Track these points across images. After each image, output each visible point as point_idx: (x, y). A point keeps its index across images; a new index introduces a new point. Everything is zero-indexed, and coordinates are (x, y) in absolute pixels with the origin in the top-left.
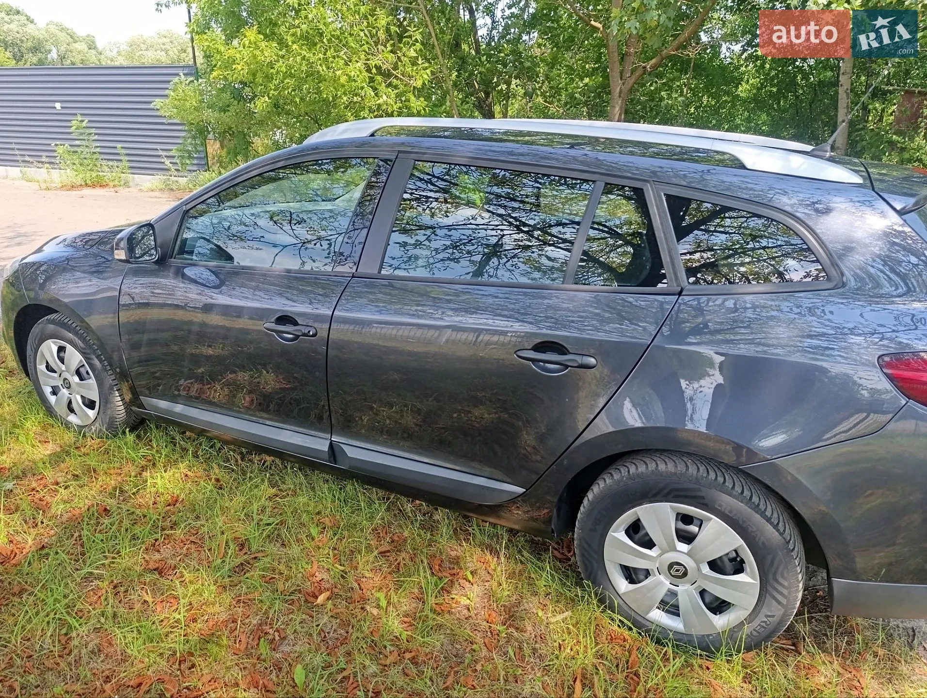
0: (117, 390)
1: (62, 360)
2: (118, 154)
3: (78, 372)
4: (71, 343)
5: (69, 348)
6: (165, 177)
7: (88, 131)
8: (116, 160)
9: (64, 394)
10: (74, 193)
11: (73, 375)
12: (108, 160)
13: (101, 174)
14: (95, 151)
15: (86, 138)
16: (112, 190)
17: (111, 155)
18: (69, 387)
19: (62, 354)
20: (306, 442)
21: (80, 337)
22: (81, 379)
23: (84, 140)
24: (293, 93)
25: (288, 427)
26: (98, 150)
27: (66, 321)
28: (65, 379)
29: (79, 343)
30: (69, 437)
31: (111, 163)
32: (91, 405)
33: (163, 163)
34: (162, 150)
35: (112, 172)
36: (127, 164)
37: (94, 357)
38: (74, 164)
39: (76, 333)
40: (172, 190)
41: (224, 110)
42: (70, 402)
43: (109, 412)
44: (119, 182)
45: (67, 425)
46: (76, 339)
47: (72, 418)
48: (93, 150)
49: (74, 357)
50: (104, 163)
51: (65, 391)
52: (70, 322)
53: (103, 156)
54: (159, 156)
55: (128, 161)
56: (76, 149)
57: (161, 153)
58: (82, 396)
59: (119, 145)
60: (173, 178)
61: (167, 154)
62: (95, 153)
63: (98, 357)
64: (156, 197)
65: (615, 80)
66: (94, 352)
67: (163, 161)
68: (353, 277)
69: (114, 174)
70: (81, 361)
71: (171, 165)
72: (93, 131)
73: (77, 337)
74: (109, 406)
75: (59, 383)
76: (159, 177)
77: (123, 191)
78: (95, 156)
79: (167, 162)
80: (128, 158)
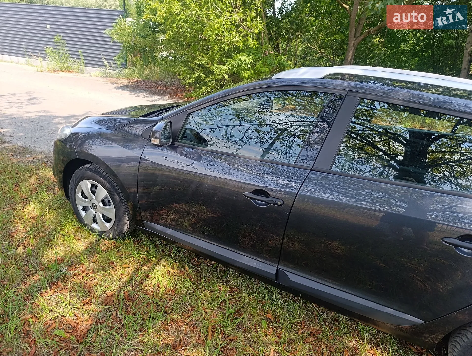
0: (127, 214)
1: (94, 193)
2: (79, 55)
3: (103, 201)
4: (102, 184)
5: (99, 186)
6: (103, 70)
7: (63, 41)
8: (76, 58)
9: (91, 212)
10: (55, 74)
11: (99, 202)
12: (73, 58)
13: (69, 65)
14: (66, 52)
15: (62, 45)
16: (75, 74)
17: (76, 56)
18: (95, 208)
19: (94, 189)
20: (259, 266)
21: (108, 181)
22: (104, 205)
23: (61, 46)
24: (186, 31)
25: (248, 255)
26: (68, 52)
27: (99, 170)
28: (93, 204)
29: (107, 185)
30: (92, 238)
31: (74, 60)
32: (108, 220)
33: (103, 62)
34: (103, 55)
35: (75, 65)
36: (84, 61)
37: (116, 194)
38: (56, 59)
39: (105, 179)
40: (107, 77)
41: (145, 37)
42: (95, 216)
43: (121, 226)
44: (78, 70)
45: (92, 230)
46: (106, 182)
47: (94, 226)
48: (65, 52)
49: (102, 192)
50: (71, 59)
51: (92, 210)
52: (102, 171)
53: (70, 56)
54: (101, 58)
55: (84, 59)
56: (55, 50)
57: (102, 56)
58: (103, 215)
59: (80, 51)
60: (107, 71)
61: (106, 58)
62: (66, 54)
63: (118, 194)
64: (100, 81)
65: (352, 37)
66: (116, 191)
67: (103, 61)
68: (311, 170)
69: (76, 66)
70: (107, 195)
71: (107, 63)
72: (65, 42)
73: (106, 181)
74: (121, 223)
75: (89, 205)
76: (100, 69)
77: (81, 75)
78: (66, 56)
79: (105, 62)
80: (84, 58)
